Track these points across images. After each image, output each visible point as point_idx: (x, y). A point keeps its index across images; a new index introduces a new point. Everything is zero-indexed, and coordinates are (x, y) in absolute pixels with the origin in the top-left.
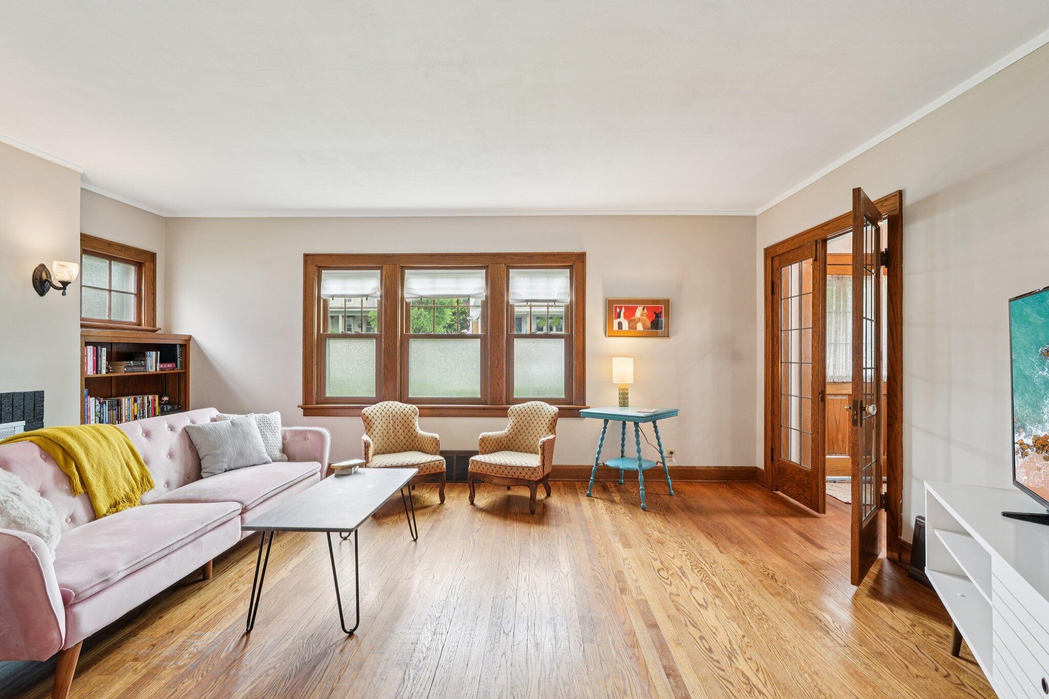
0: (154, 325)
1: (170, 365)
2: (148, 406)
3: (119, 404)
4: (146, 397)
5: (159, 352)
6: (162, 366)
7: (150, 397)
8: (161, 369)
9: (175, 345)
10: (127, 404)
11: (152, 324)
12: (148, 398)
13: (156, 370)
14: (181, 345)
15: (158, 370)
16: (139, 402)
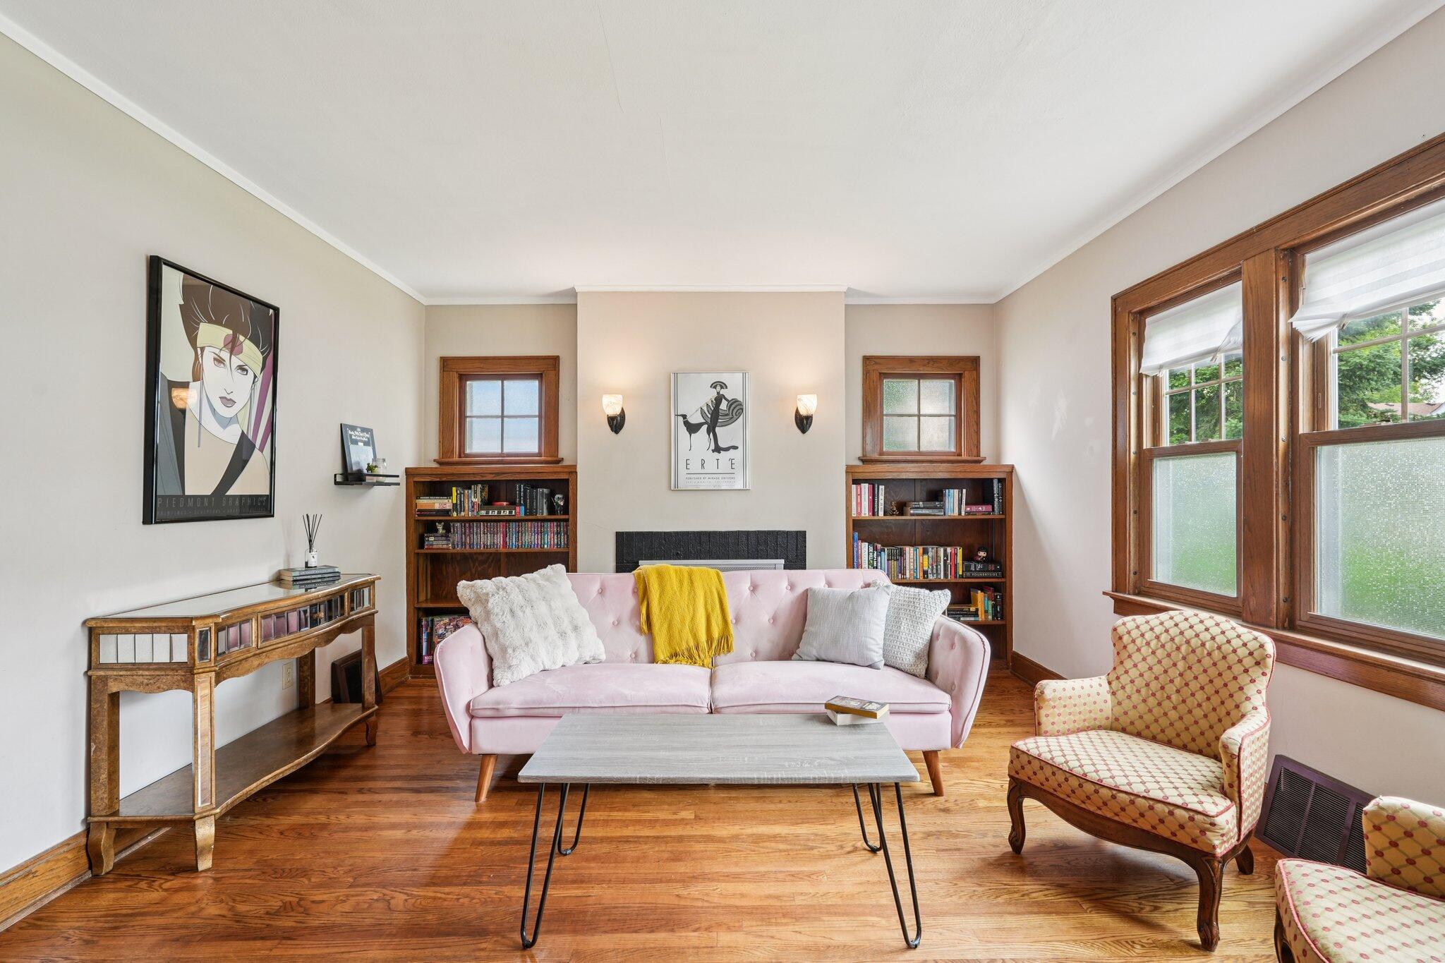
0: (978, 455)
1: (981, 508)
2: (945, 561)
3: (902, 554)
4: (942, 549)
5: (964, 491)
6: (969, 509)
7: (949, 550)
8: (968, 513)
9: (992, 479)
10: (912, 554)
11: (975, 453)
12: (945, 551)
13: (960, 514)
14: (1000, 480)
15: (963, 513)
16: (930, 554)
